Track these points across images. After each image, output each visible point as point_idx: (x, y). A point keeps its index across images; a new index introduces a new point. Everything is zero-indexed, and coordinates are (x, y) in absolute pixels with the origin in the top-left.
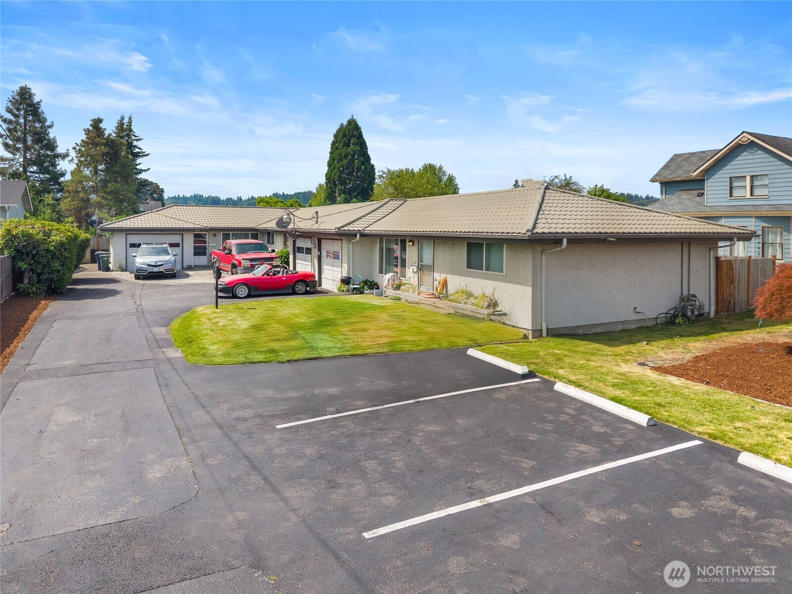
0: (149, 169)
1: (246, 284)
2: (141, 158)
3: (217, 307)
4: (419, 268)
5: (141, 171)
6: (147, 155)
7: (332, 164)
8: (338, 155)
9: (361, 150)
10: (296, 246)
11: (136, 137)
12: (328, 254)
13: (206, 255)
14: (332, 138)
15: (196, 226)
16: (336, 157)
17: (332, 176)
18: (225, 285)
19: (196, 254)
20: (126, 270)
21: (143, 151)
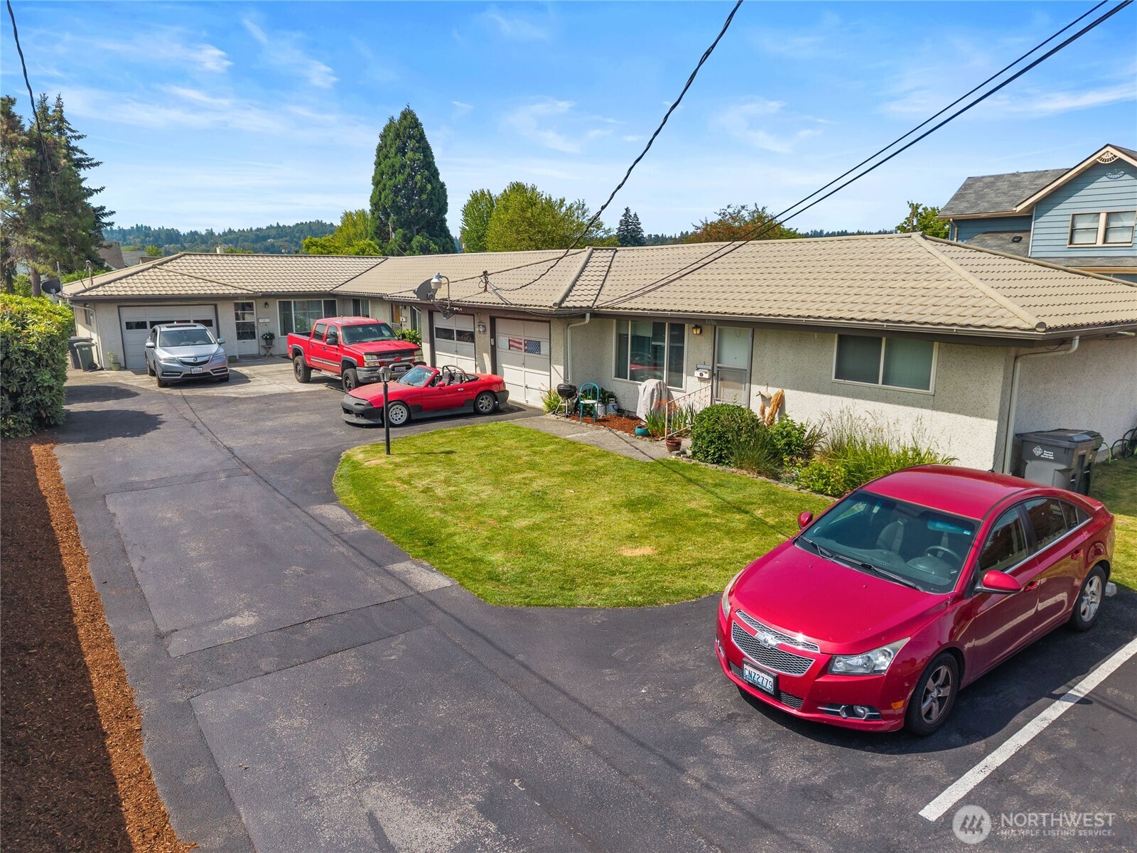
0: (104, 188)
1: (404, 402)
2: (87, 169)
3: (388, 452)
4: (715, 372)
5: (90, 193)
6: (97, 164)
7: (380, 182)
8: (390, 167)
9: (425, 160)
10: (435, 326)
11: (74, 131)
12: (511, 343)
13: (254, 338)
14: (378, 141)
15: (239, 291)
16: (385, 171)
17: (382, 200)
18: (367, 405)
19: (241, 336)
20: (125, 368)
21: (90, 157)
